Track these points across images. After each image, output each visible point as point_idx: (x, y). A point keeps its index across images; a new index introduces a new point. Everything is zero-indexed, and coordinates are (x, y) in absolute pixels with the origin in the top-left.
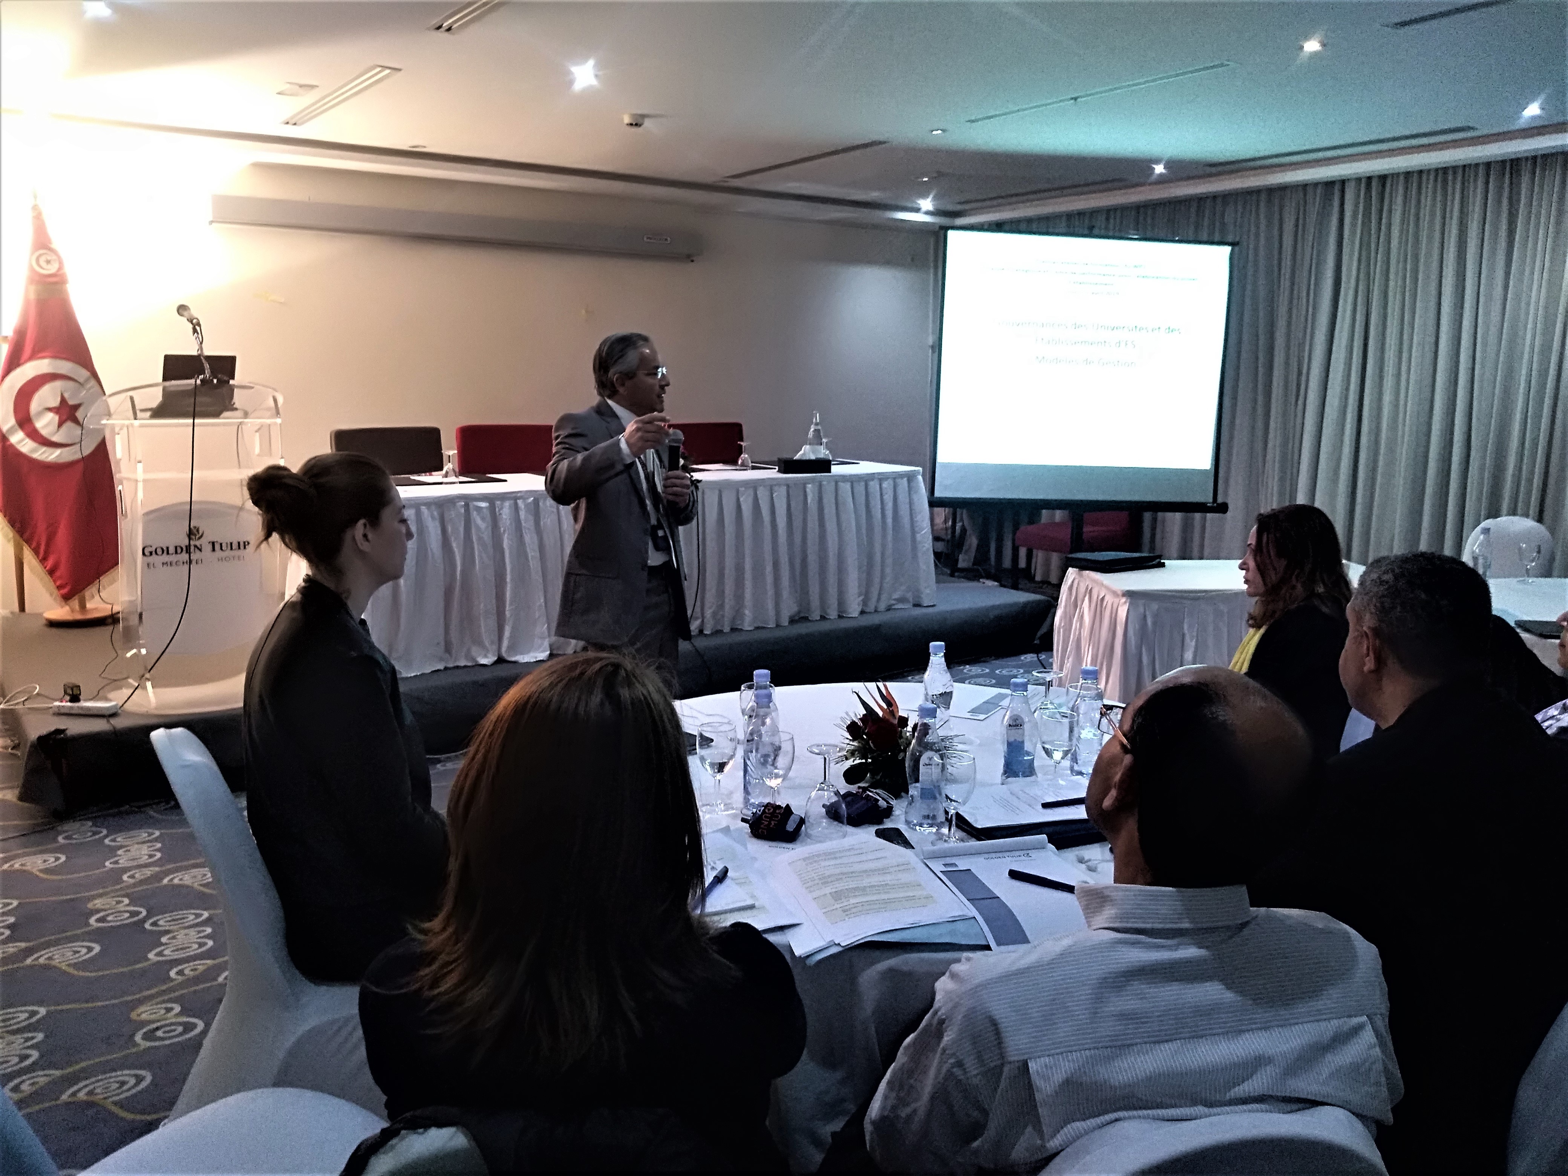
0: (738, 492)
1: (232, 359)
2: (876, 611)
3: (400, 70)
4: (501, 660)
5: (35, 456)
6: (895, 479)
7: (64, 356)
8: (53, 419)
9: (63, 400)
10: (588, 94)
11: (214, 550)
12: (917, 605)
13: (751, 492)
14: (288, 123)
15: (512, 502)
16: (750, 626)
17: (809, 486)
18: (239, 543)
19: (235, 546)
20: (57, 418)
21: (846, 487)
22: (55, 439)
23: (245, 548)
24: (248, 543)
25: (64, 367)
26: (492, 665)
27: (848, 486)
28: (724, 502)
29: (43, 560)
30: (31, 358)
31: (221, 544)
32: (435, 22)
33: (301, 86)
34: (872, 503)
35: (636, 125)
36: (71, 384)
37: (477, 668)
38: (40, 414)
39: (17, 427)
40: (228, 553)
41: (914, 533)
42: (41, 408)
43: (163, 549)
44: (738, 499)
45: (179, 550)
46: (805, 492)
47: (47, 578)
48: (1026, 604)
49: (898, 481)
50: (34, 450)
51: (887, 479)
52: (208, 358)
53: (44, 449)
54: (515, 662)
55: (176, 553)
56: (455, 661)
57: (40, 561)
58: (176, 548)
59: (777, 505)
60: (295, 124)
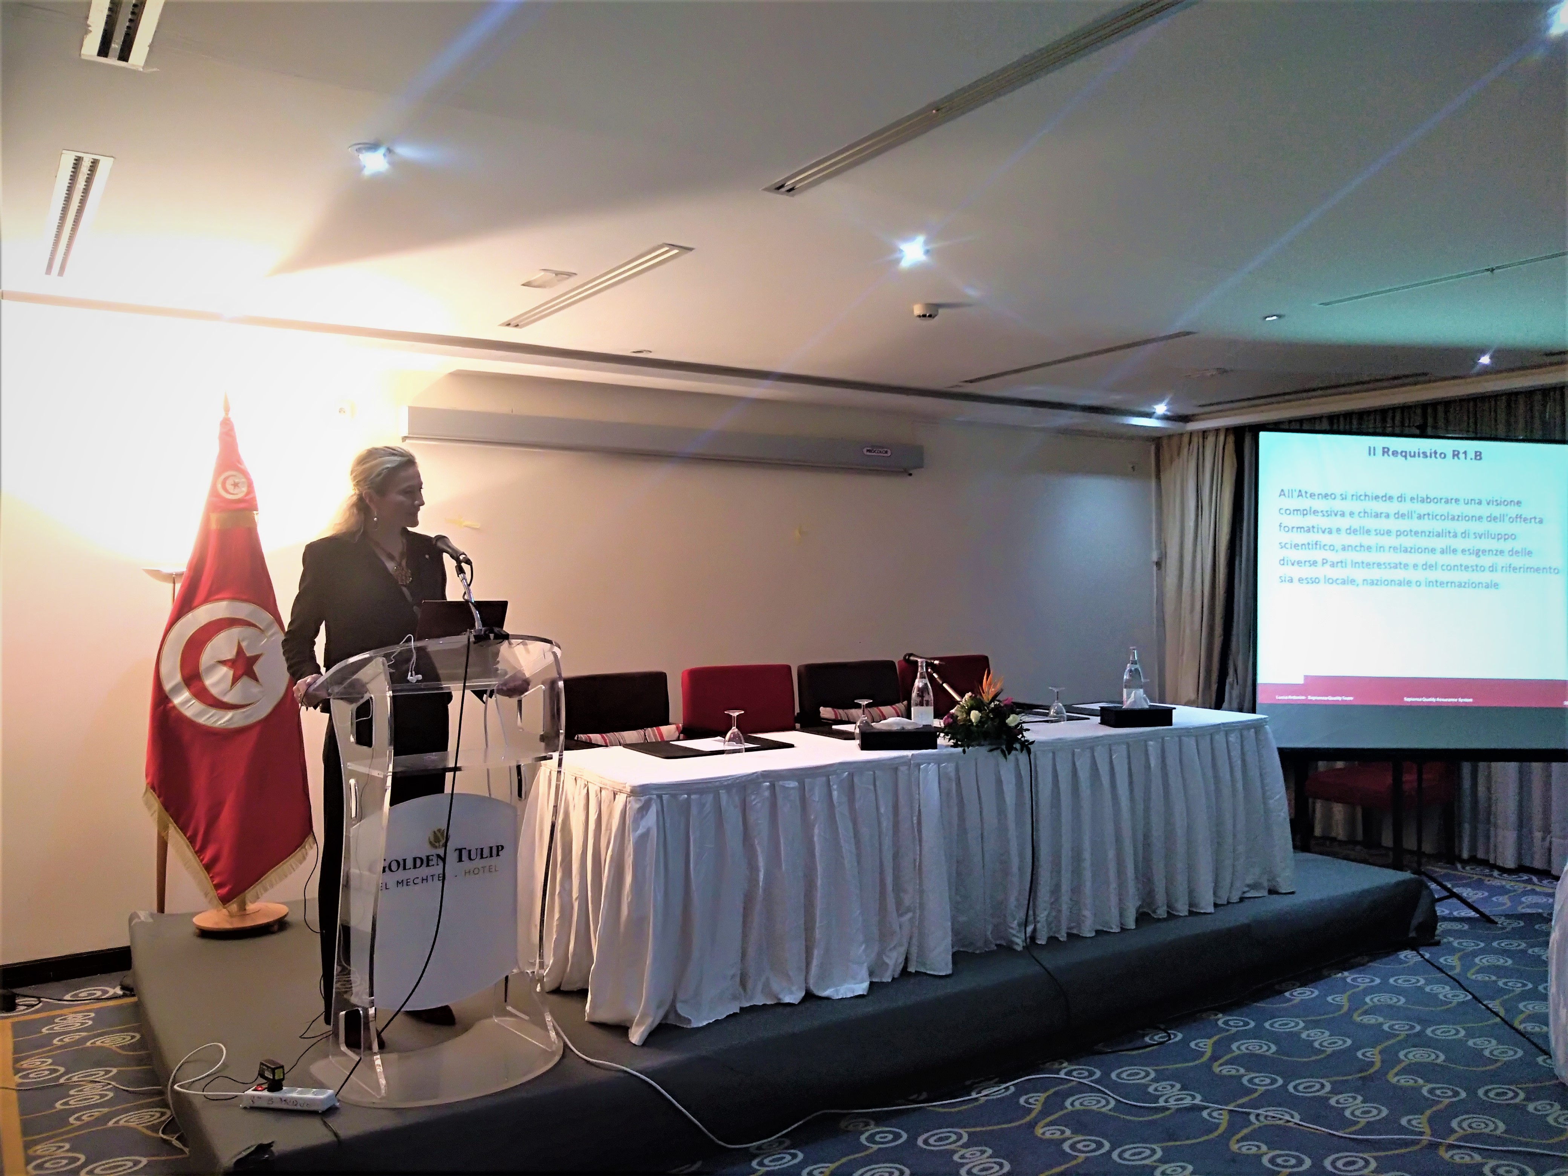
0: (1073, 754)
1: (503, 605)
2: (1229, 903)
3: (690, 249)
4: (809, 996)
5: (202, 720)
6: (1241, 730)
7: (245, 597)
8: (225, 676)
9: (240, 651)
10: (917, 272)
11: (460, 860)
12: (1272, 892)
13: (1088, 754)
14: (509, 325)
15: (824, 779)
16: (1090, 931)
17: (1151, 743)
18: (491, 848)
19: (486, 853)
20: (231, 673)
21: (1190, 743)
22: (227, 699)
23: (498, 855)
24: (503, 847)
25: (244, 610)
26: (799, 1003)
27: (1193, 742)
28: (1058, 768)
29: (199, 852)
30: (206, 601)
31: (470, 851)
32: (778, 180)
33: (557, 274)
34: (1220, 763)
35: (930, 316)
36: (250, 630)
37: (780, 1010)
38: (211, 668)
39: (183, 684)
40: (478, 863)
41: (1265, 799)
42: (212, 662)
43: (398, 862)
44: (1074, 764)
45: (418, 863)
46: (1147, 751)
47: (203, 874)
48: (1398, 884)
49: (1245, 733)
50: (201, 714)
51: (1232, 731)
52: (479, 605)
53: (213, 711)
54: (827, 998)
55: (415, 867)
56: (751, 999)
57: (196, 852)
58: (415, 859)
59: (1117, 768)
60: (517, 326)
